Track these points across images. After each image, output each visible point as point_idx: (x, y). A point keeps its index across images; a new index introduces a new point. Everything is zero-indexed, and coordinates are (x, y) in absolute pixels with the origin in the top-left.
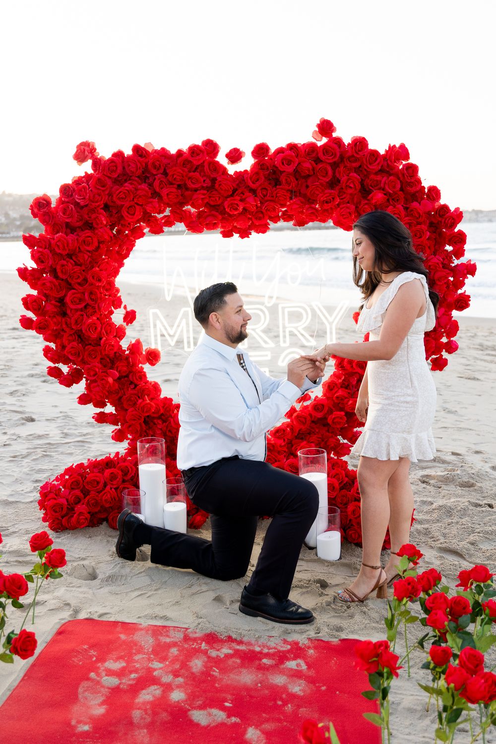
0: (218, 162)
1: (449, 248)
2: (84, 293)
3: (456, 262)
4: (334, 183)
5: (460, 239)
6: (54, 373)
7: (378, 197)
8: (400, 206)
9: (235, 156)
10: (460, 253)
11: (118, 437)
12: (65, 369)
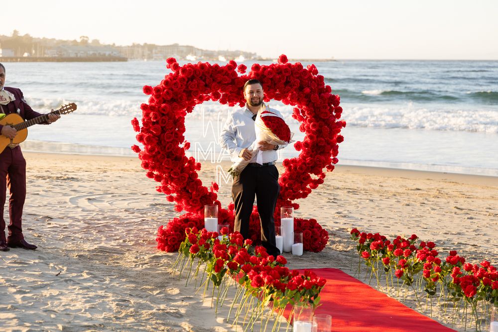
0: (235, 72)
1: (334, 114)
2: (172, 133)
3: (337, 121)
4: (287, 83)
5: (339, 111)
6: (150, 175)
7: (307, 90)
8: (317, 95)
9: (243, 68)
10: (338, 116)
11: (179, 209)
12: (155, 173)
